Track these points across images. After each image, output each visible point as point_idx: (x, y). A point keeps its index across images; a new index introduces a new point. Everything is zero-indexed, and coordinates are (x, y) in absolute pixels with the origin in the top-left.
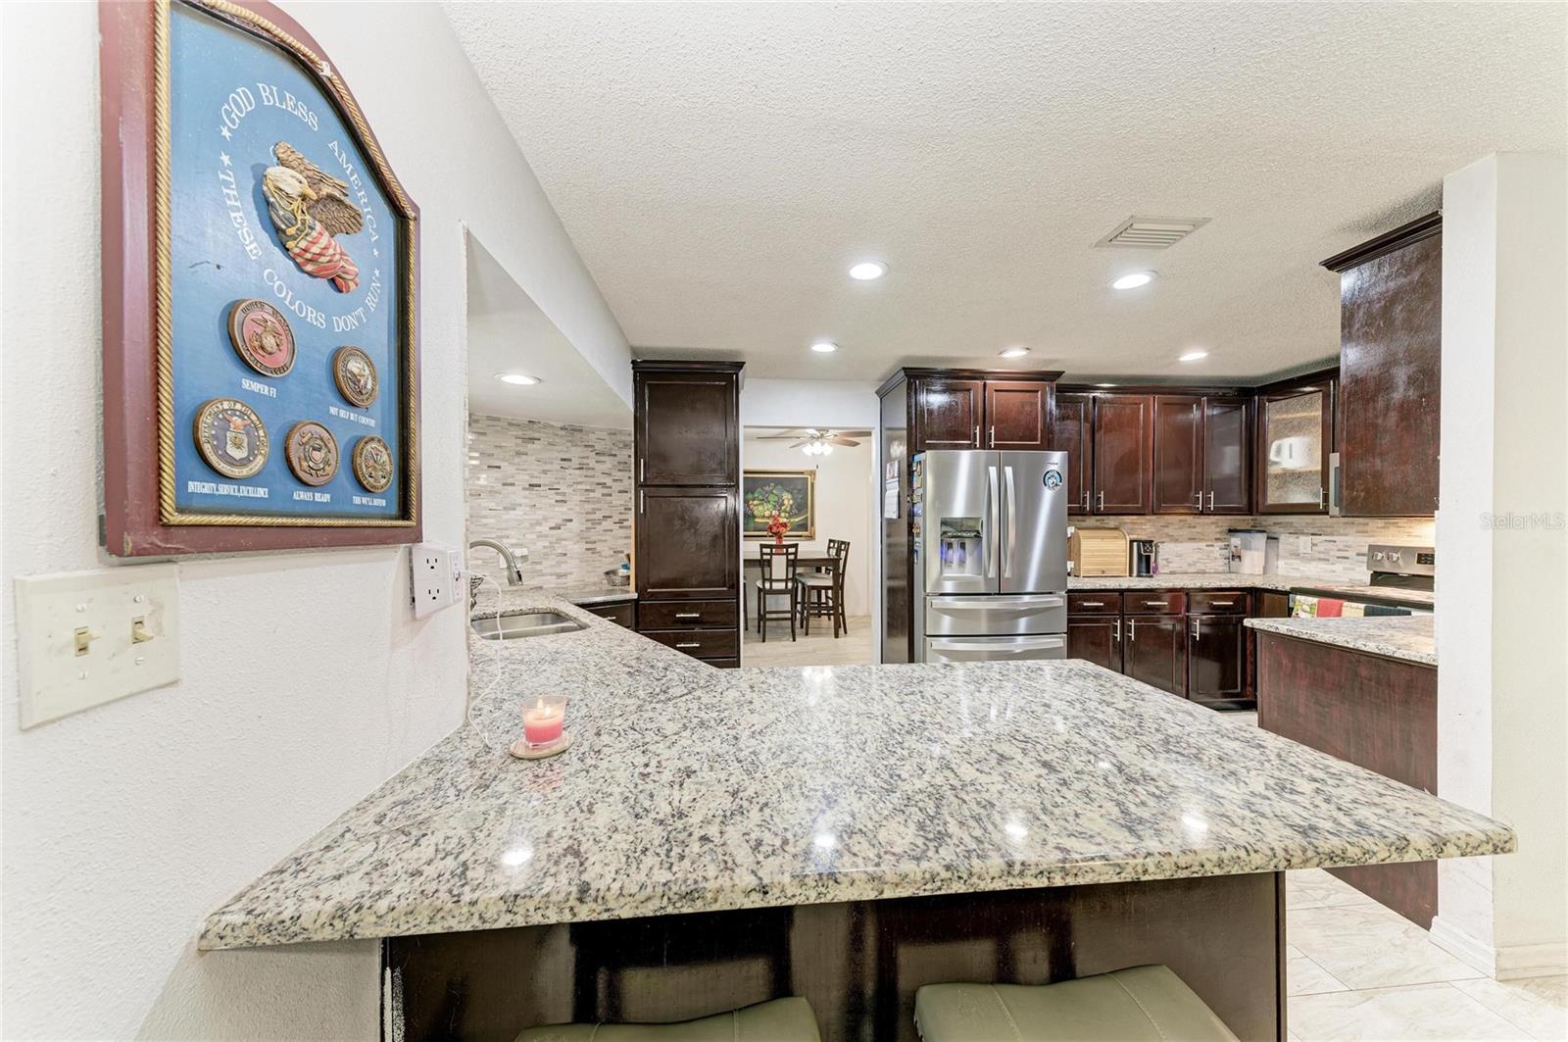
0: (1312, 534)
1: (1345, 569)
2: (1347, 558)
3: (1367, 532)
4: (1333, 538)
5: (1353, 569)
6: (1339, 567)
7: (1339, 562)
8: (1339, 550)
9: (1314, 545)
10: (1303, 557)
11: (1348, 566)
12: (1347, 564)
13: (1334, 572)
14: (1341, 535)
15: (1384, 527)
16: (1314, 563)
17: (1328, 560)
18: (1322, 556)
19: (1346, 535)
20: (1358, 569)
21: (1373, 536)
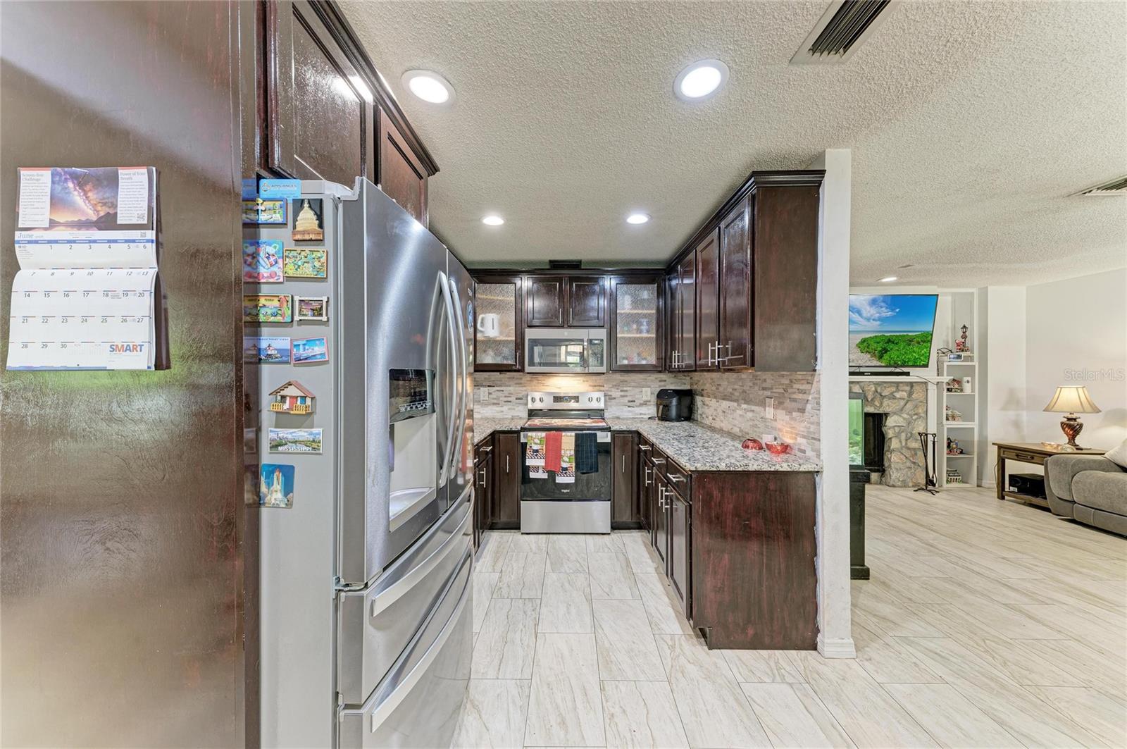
0: (489, 386)
1: (509, 409)
2: (510, 402)
3: (521, 384)
4: (501, 389)
5: (514, 409)
6: (505, 408)
7: (506, 405)
8: (505, 397)
9: (490, 394)
10: (483, 403)
11: (510, 407)
12: (510, 405)
13: (502, 412)
14: (507, 386)
15: (531, 381)
16: (490, 407)
17: (499, 404)
18: (495, 401)
19: (510, 386)
20: (517, 409)
21: (525, 386)
